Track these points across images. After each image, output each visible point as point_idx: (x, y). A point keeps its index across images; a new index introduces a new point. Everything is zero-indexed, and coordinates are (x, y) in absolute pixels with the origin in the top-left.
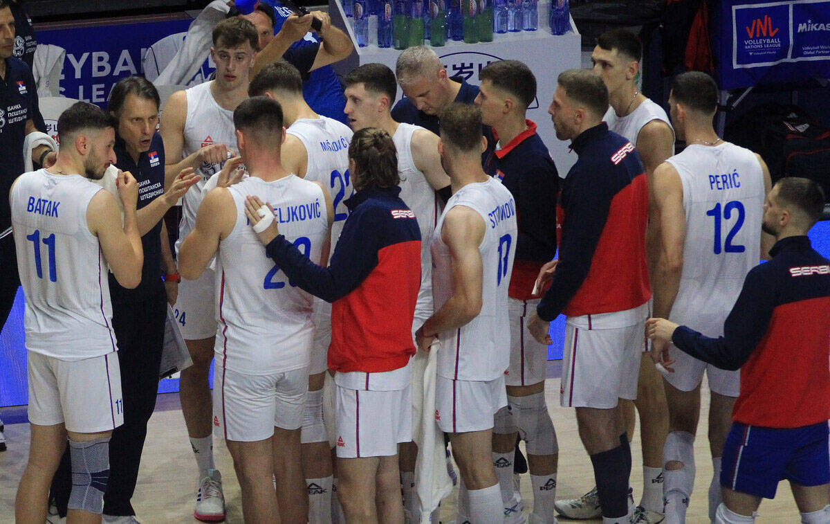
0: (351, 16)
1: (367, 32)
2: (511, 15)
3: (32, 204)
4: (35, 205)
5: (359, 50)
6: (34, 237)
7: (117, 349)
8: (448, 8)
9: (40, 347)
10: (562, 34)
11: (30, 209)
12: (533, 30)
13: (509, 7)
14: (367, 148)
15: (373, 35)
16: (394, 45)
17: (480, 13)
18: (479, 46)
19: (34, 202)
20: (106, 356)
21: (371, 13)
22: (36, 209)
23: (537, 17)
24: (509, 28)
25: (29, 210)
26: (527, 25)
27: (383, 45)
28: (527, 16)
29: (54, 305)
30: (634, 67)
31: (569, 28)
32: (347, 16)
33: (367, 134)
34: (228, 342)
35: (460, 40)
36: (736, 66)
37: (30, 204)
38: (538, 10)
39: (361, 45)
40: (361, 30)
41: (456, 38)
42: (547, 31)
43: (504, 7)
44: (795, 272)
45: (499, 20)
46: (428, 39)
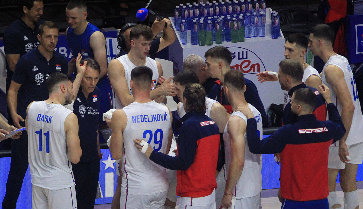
0: (179, 30)
1: (186, 38)
2: (253, 29)
3: (39, 117)
4: (41, 118)
5: (183, 46)
6: (40, 132)
7: (75, 184)
8: (224, 26)
9: (40, 184)
10: (277, 38)
11: (39, 119)
12: (263, 36)
13: (252, 26)
14: (192, 93)
15: (189, 39)
16: (199, 43)
17: (238, 29)
18: (238, 44)
19: (40, 116)
20: (71, 187)
21: (188, 28)
22: (42, 120)
23: (265, 30)
24: (252, 36)
25: (37, 120)
26: (260, 34)
27: (194, 44)
28: (260, 30)
29: (48, 165)
30: (304, 51)
31: (280, 35)
32: (177, 30)
33: (192, 86)
34: (128, 181)
35: (229, 41)
36: (357, 53)
37: (38, 117)
38: (265, 27)
39: (184, 44)
40: (183, 37)
41: (228, 40)
42: (270, 37)
43: (249, 26)
44: (301, 131)
45: (247, 32)
46: (215, 41)
